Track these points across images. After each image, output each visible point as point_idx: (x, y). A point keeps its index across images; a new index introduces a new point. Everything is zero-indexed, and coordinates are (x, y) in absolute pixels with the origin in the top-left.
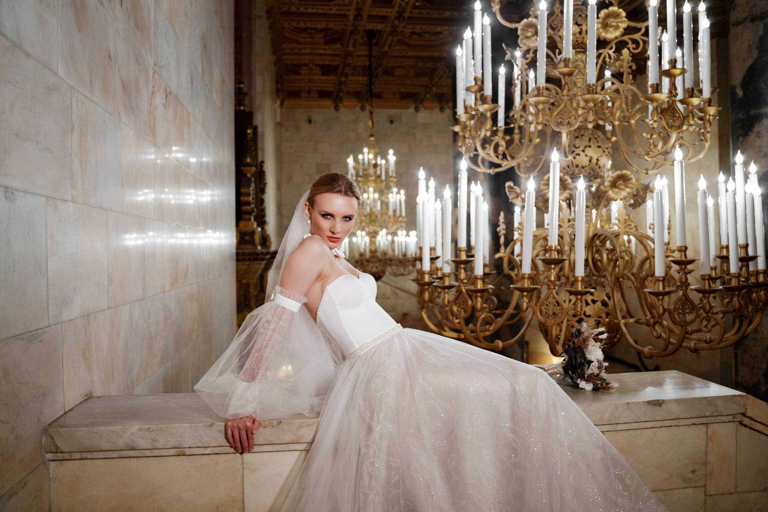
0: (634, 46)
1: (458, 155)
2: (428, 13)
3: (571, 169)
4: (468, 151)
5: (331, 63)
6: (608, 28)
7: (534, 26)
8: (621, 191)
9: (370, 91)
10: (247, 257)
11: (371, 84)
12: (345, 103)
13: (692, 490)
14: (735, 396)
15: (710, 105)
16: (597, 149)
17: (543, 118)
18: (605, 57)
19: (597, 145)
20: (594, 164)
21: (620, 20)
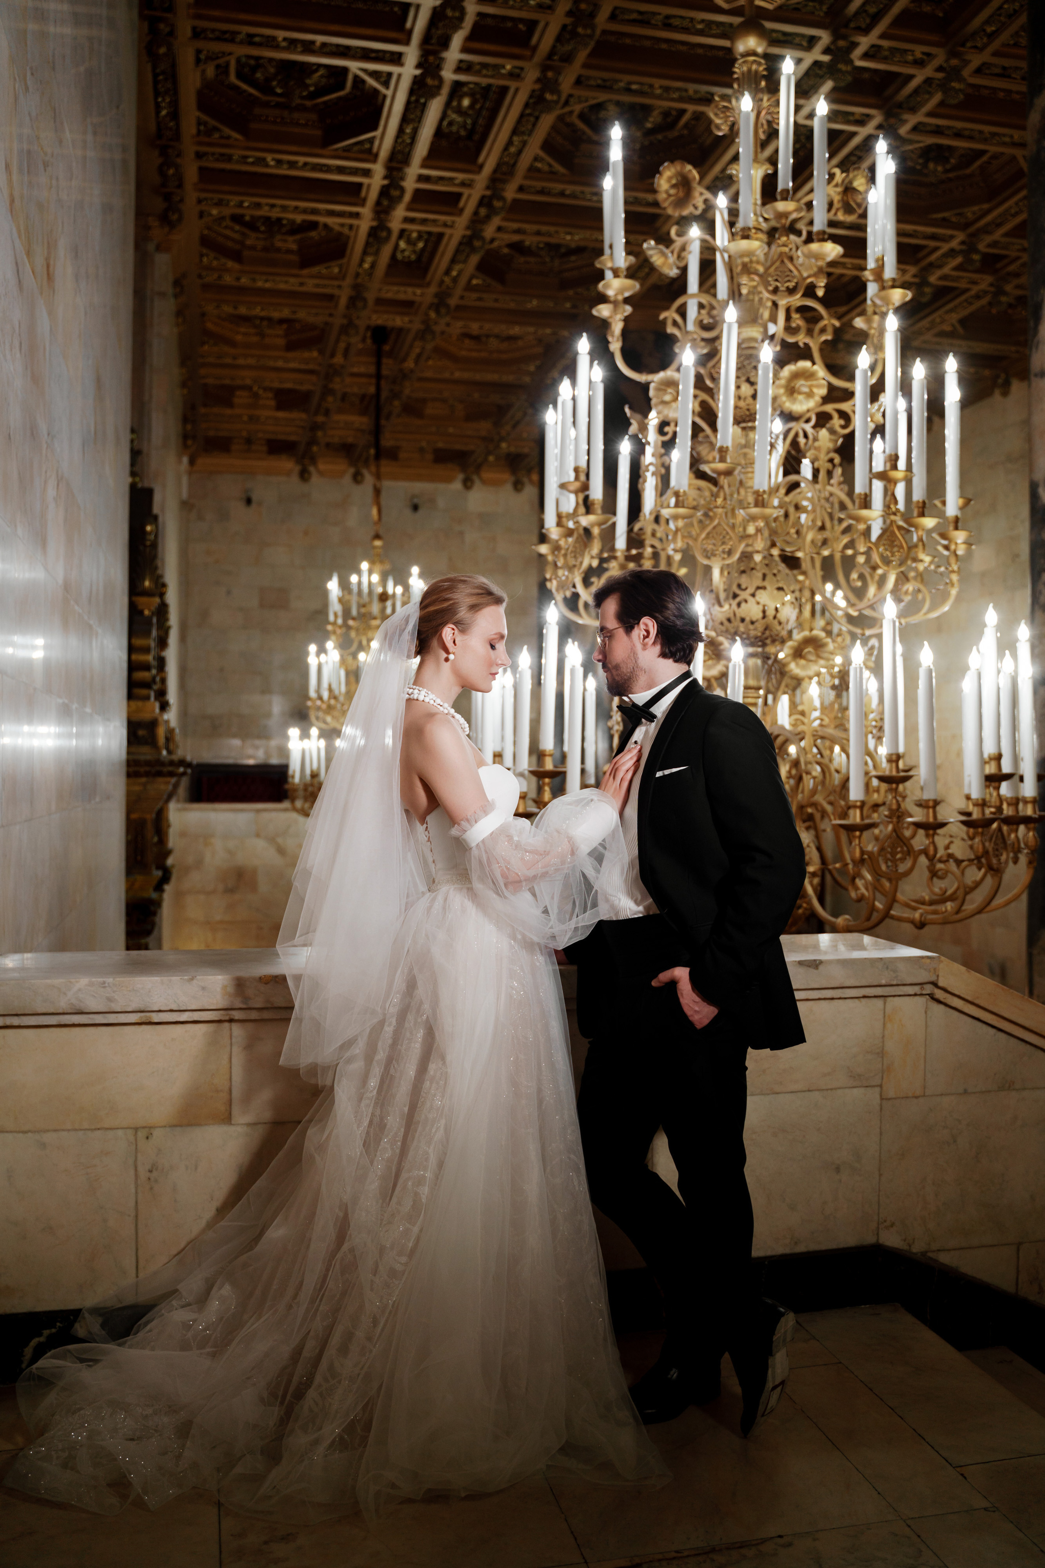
0: (842, 422)
1: (544, 594)
2: (496, 300)
3: (732, 625)
4: (563, 587)
5: (298, 387)
6: (795, 395)
7: (672, 384)
8: (810, 663)
9: (377, 445)
10: (142, 770)
11: (377, 431)
12: (322, 466)
13: (862, 1090)
14: (922, 957)
15: (956, 528)
16: (775, 592)
17: (683, 541)
18: (797, 435)
19: (777, 586)
20: (771, 618)
21: (814, 383)
